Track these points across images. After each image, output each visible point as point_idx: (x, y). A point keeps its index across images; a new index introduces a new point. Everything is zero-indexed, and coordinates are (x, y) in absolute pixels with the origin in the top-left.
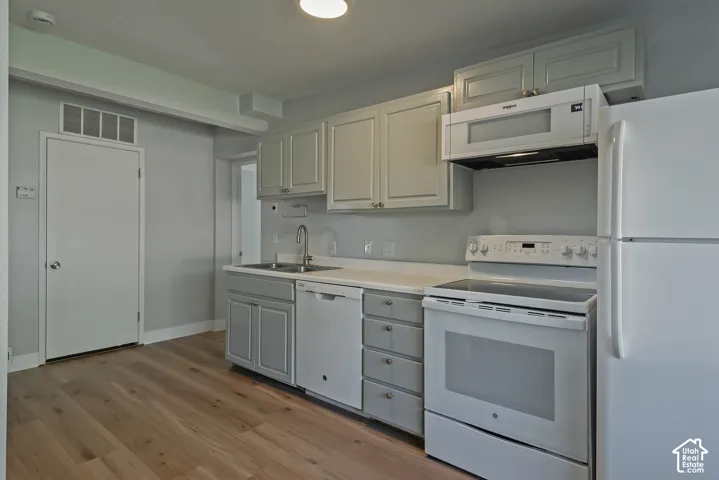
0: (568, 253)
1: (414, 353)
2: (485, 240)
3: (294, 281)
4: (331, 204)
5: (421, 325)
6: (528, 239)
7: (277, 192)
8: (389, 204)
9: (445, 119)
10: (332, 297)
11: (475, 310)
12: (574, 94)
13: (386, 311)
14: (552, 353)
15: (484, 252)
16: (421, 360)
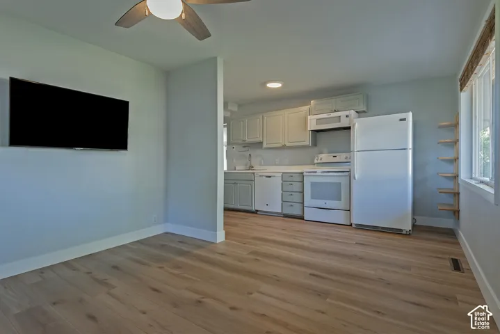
0: (346, 158)
1: (301, 190)
2: (321, 156)
3: (254, 173)
4: (265, 145)
5: (303, 182)
6: (335, 155)
7: (240, 142)
8: (288, 144)
9: (309, 117)
10: (270, 177)
11: (320, 174)
12: (347, 113)
13: (290, 179)
14: (340, 183)
15: (321, 159)
16: (303, 192)
